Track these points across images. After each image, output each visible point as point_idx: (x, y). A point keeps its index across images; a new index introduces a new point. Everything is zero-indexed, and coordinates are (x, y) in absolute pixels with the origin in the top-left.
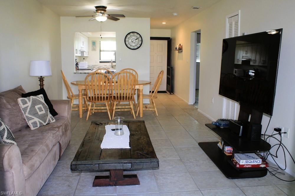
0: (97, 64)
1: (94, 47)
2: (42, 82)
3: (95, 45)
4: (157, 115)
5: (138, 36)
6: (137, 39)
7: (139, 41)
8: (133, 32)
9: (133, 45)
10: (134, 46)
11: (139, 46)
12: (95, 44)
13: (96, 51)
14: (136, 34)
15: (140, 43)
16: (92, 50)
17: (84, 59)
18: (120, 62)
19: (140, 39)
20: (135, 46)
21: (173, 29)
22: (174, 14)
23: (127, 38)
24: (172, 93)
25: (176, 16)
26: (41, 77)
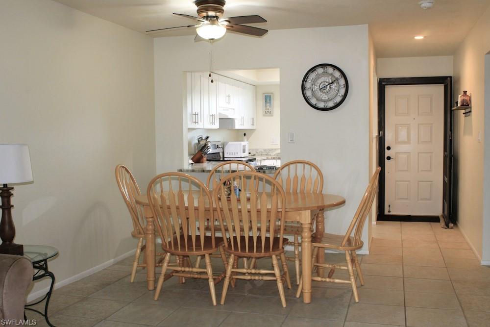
0: (274, 147)
1: (268, 107)
2: (6, 200)
3: (270, 103)
4: (357, 300)
5: (337, 74)
6: (332, 83)
7: (339, 86)
8: (323, 66)
9: (325, 98)
10: (324, 101)
11: (338, 99)
12: (270, 100)
13: (272, 116)
14: (330, 70)
15: (342, 91)
16: (264, 115)
17: (245, 134)
18: (289, 143)
19: (342, 82)
20: (329, 100)
21: (455, 52)
22: (423, 5)
23: (309, 81)
24: (451, 225)
25: (429, 8)
26: (5, 185)
